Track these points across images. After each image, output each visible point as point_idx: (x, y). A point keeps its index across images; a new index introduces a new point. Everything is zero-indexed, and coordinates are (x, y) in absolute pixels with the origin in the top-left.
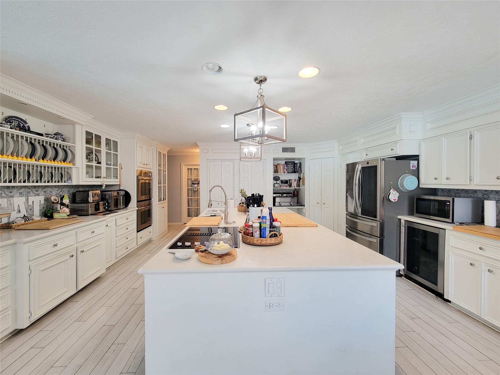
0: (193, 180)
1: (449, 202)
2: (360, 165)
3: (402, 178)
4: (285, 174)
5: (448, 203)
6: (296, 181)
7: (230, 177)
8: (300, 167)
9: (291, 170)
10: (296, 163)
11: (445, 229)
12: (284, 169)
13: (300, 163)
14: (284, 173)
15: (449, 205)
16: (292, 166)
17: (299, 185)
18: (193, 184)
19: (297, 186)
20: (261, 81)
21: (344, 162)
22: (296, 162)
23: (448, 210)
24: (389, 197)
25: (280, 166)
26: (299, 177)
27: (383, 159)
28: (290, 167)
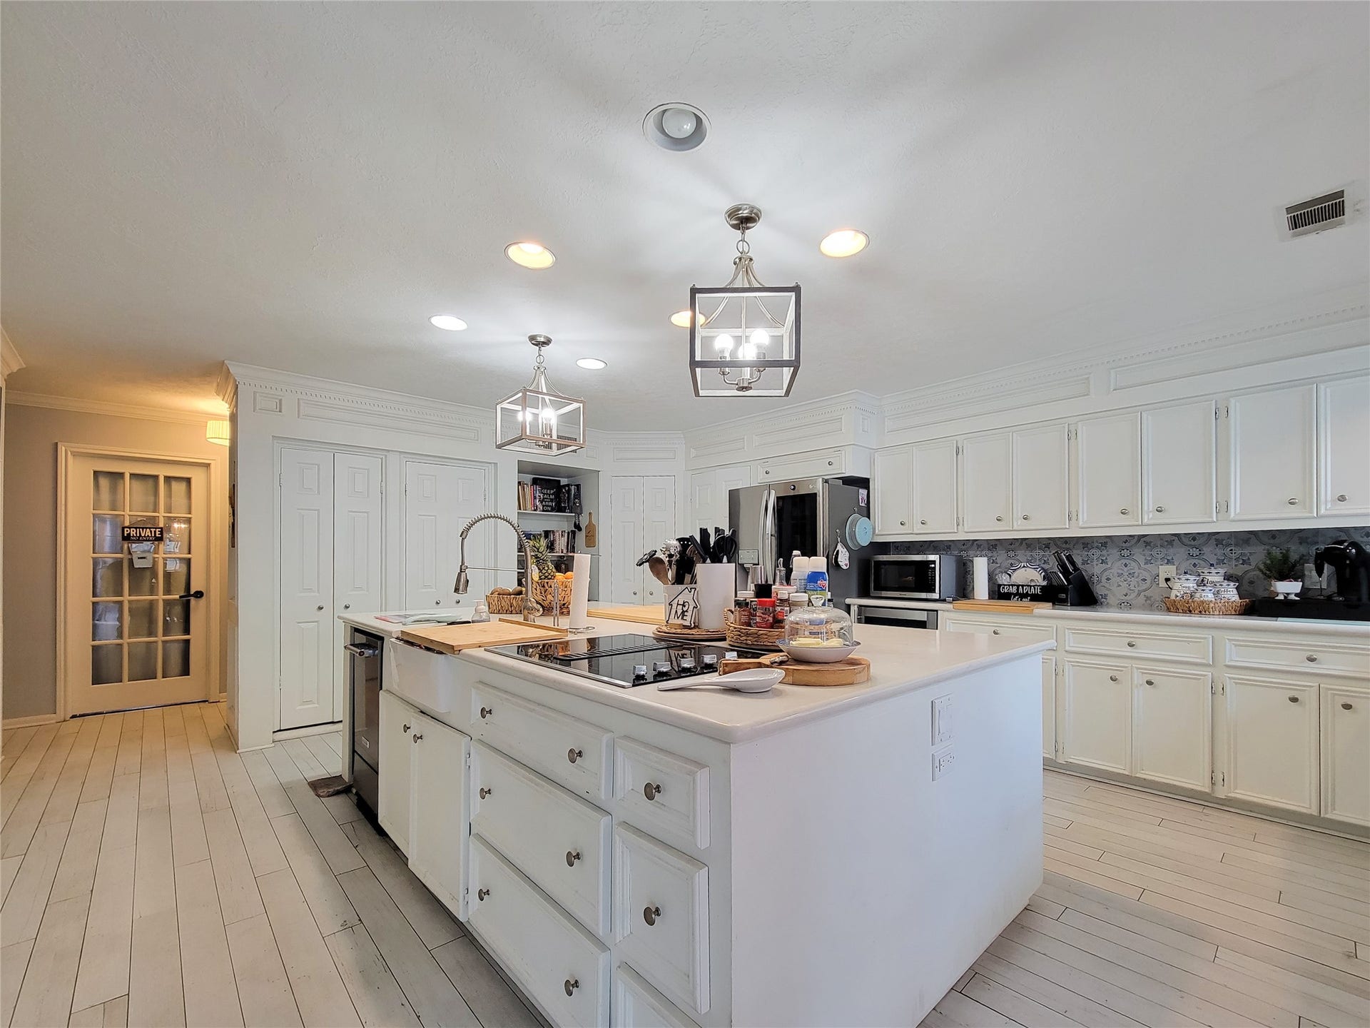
0: (127, 524)
1: (934, 562)
2: (773, 492)
3: (851, 524)
4: (538, 512)
5: (933, 566)
6: (566, 534)
7: (367, 513)
8: (578, 495)
9: (550, 504)
10: (564, 486)
11: (937, 611)
12: (535, 498)
13: (578, 486)
14: (535, 510)
15: (935, 568)
16: (552, 492)
17: (574, 547)
18: (127, 538)
19: (568, 549)
20: (744, 220)
21: (699, 489)
22: (564, 481)
23: (932, 577)
24: (839, 560)
25: (524, 490)
26: (575, 523)
27: (826, 481)
28: (547, 494)
